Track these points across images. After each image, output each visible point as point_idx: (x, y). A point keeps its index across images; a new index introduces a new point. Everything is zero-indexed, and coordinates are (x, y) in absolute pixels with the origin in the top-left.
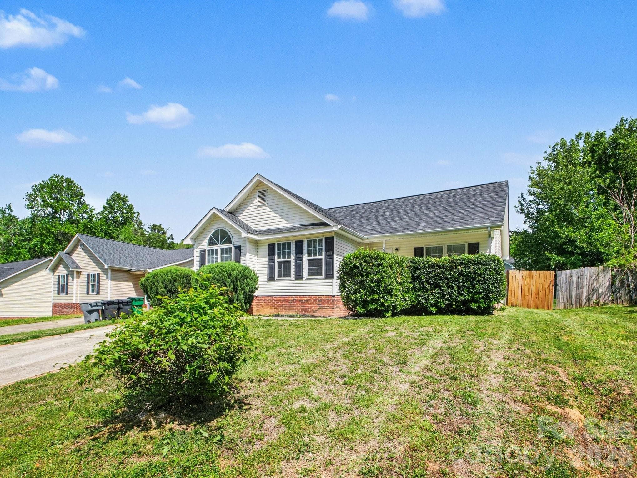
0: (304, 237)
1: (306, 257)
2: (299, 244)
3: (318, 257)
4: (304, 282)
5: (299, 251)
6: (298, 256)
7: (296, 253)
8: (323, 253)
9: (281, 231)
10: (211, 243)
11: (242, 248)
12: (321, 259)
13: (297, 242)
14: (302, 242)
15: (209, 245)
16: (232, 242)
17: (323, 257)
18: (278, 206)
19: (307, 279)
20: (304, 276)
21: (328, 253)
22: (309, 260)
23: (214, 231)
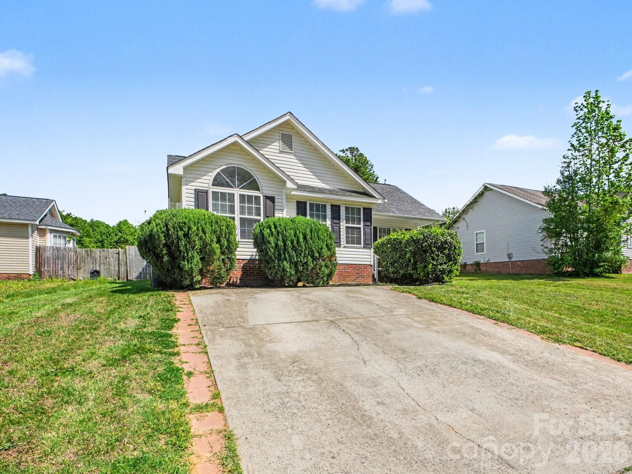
0: (341, 202)
1: (343, 225)
2: (336, 209)
3: (356, 226)
4: (341, 249)
5: (336, 216)
6: (335, 221)
7: (333, 218)
8: (362, 223)
9: (313, 189)
10: (217, 182)
11: (276, 200)
12: (360, 228)
13: (332, 206)
14: (339, 207)
15: (213, 185)
16: (261, 189)
17: (362, 226)
18: (309, 160)
19: (345, 247)
20: (342, 243)
21: (367, 224)
22: (347, 227)
23: (224, 167)
